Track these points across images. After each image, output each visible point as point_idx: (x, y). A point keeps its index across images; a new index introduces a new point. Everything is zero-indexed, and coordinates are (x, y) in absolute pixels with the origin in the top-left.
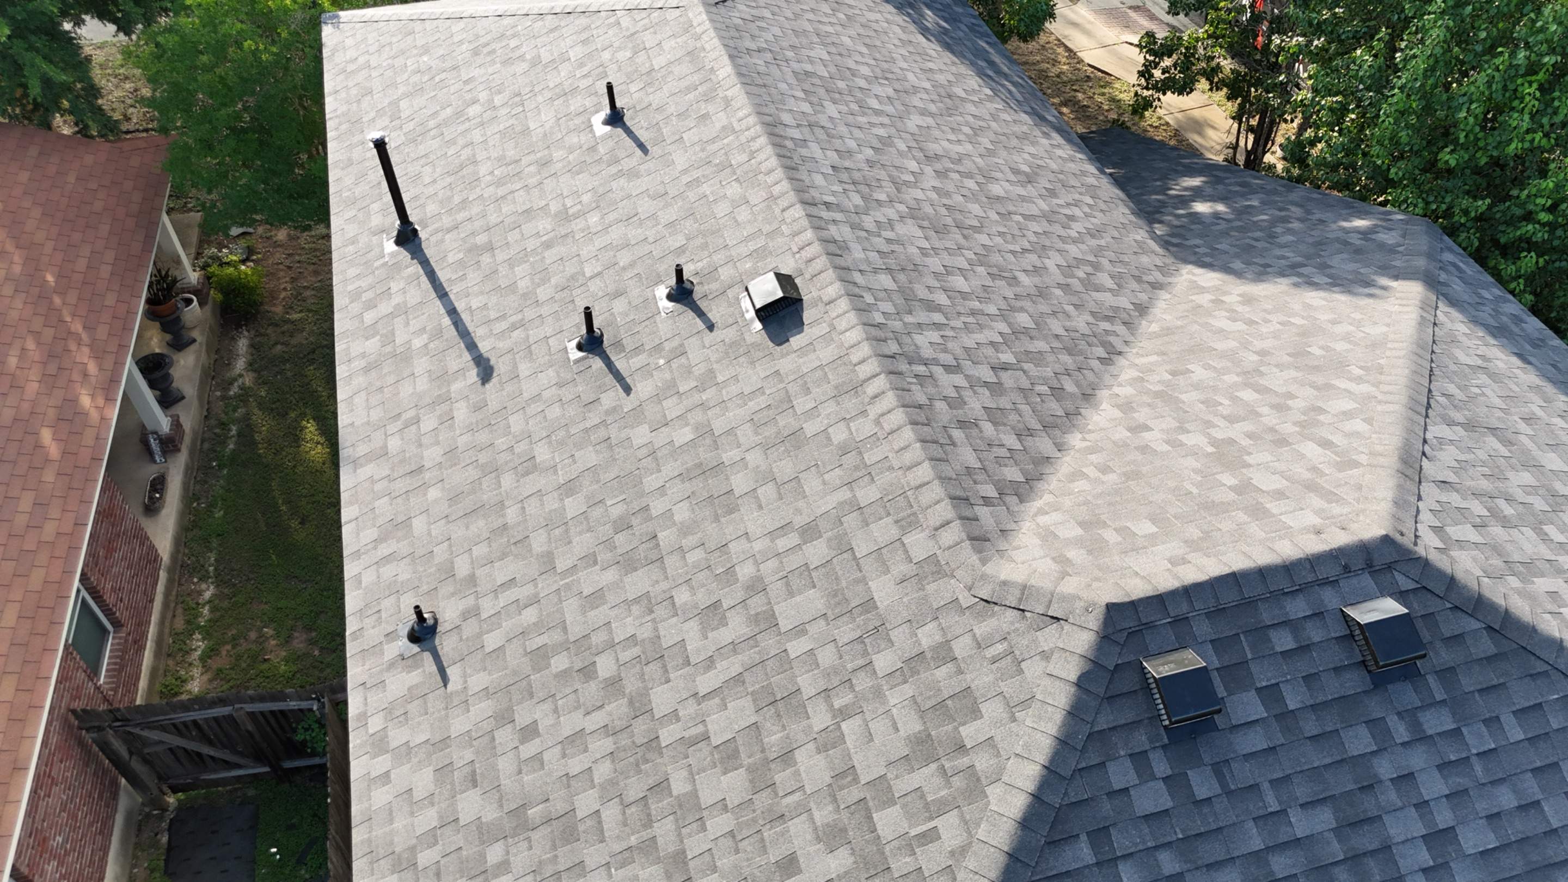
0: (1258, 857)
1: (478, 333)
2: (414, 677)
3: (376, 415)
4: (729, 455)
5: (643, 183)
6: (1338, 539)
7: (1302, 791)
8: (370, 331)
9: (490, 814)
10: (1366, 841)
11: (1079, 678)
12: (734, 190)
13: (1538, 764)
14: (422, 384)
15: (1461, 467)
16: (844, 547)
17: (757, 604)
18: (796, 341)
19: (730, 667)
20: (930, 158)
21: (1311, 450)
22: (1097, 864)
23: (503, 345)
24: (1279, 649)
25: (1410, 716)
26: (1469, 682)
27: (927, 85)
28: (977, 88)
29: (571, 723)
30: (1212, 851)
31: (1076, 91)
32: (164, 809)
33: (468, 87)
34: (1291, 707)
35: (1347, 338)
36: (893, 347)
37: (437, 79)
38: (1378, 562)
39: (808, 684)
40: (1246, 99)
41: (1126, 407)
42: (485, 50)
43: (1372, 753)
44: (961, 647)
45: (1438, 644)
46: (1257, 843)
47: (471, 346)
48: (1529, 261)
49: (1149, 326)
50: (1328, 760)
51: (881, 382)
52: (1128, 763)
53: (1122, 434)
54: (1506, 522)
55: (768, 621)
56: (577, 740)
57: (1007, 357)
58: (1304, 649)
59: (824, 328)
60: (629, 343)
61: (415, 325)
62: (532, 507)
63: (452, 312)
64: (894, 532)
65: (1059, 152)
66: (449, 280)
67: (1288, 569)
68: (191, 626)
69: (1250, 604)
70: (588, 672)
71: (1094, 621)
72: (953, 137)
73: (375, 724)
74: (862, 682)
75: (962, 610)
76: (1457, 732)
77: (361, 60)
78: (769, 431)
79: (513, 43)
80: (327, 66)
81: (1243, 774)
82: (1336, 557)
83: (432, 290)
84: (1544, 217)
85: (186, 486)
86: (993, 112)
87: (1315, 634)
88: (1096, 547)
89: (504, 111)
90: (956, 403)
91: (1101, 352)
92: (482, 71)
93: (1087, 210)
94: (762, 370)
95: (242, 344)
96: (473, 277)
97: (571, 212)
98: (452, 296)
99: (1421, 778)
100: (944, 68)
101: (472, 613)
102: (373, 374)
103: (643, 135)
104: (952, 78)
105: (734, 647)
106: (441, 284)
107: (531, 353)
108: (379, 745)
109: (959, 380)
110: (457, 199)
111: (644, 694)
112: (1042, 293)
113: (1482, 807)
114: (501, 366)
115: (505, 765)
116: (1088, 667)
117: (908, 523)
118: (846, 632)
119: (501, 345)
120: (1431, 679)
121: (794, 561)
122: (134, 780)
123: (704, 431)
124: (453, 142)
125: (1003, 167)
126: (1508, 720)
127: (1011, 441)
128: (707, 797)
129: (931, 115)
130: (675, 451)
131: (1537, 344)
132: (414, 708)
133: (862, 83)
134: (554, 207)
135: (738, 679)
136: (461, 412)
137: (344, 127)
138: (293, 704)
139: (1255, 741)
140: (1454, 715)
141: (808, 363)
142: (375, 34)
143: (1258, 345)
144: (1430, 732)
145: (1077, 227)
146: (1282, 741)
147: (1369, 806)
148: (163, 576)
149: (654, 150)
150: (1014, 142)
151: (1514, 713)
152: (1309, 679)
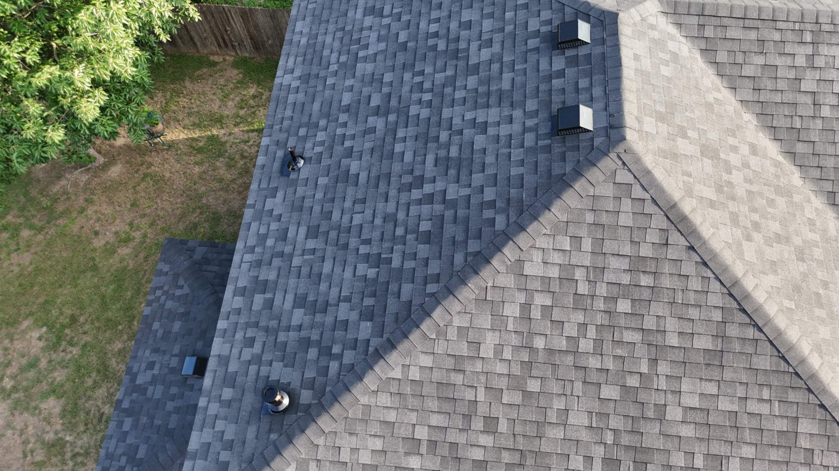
7: (519, 79)
10: (493, 100)
13: (498, 177)
24: (580, 81)
25: (535, 129)
26: (542, 157)
30: (508, 44)
34: (553, 81)
36: (827, 27)
38: (612, 132)
50: (527, 91)
52: (549, 18)
58: (577, 90)
76: (523, 147)
81: (532, 57)
90: (780, 48)
99: (509, 126)
109: (801, 61)
113: (490, 148)
116: (592, 5)
120: (548, 142)
126: (521, 170)
127: (749, 71)
139: (544, 65)
140: (530, 148)
144: (526, 135)
146: (541, 75)
147: (506, 104)
151: (523, 174)
152: (563, 91)
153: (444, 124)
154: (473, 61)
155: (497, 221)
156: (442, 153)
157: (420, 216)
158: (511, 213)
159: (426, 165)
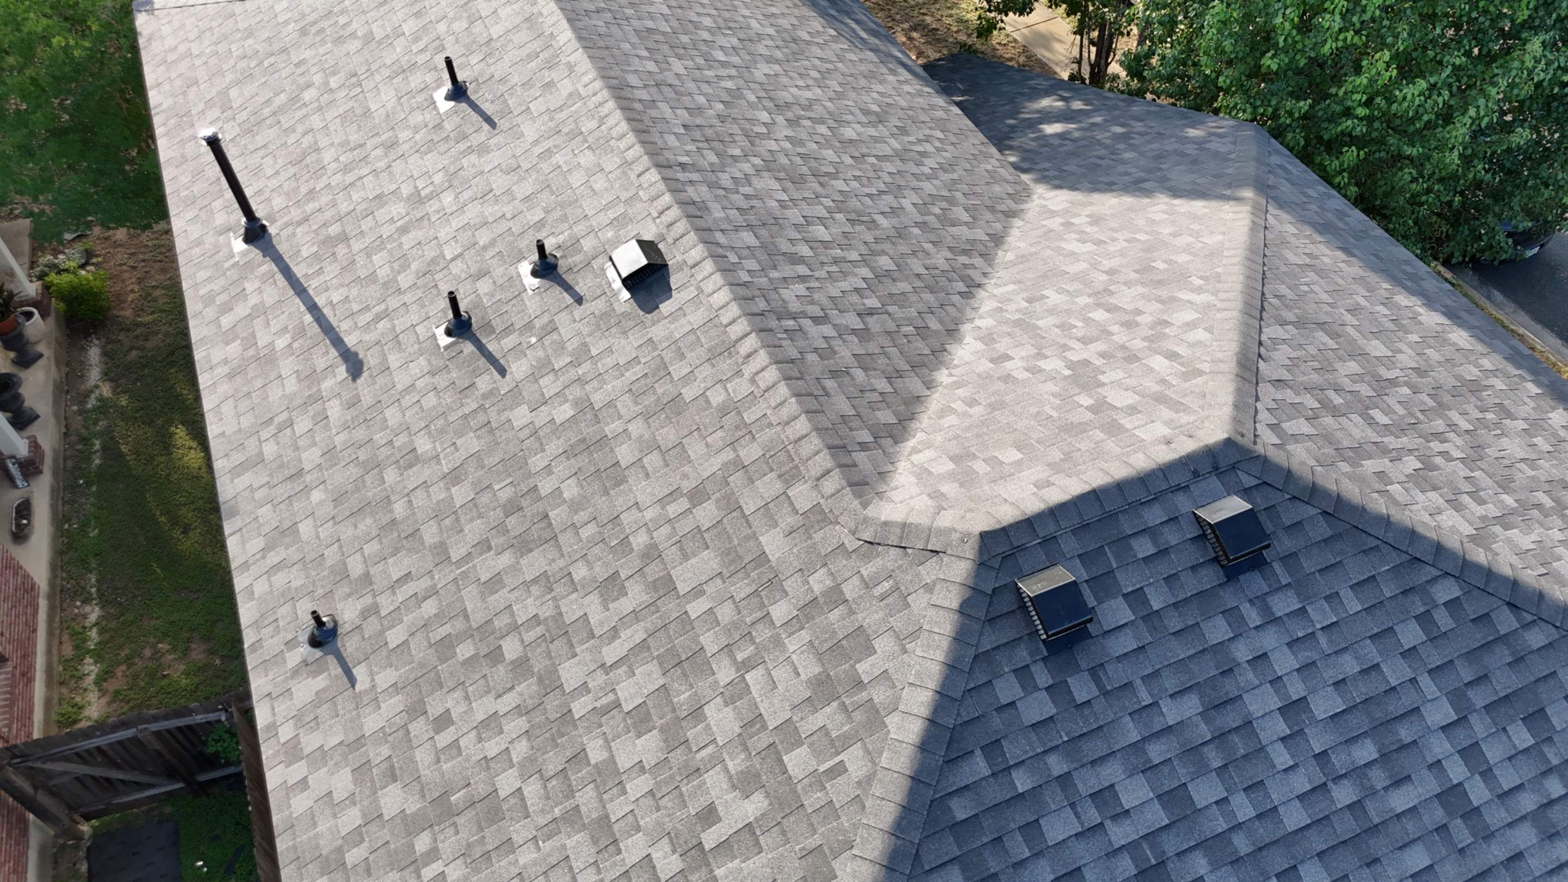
0: (1137, 747)
1: (343, 327)
2: (320, 682)
3: (246, 422)
4: (611, 428)
5: (496, 157)
6: (1186, 446)
7: (1171, 683)
8: (228, 336)
9: (413, 806)
10: (1231, 719)
11: (961, 606)
12: (587, 159)
13: (1376, 630)
14: (291, 385)
15: (1294, 364)
16: (732, 505)
17: (654, 571)
18: (666, 307)
19: (633, 635)
20: (781, 107)
21: (1159, 363)
22: (993, 774)
23: (369, 337)
24: (1141, 556)
25: (1260, 602)
26: (1309, 565)
27: (771, 31)
28: (820, 29)
29: (483, 708)
30: (1095, 748)
31: (924, 14)
32: (79, 837)
33: (300, 71)
34: (1156, 608)
35: (1187, 249)
36: (762, 305)
37: (266, 64)
38: (1223, 464)
39: (710, 642)
40: (1085, 13)
41: (988, 339)
42: (313, 30)
43: (1229, 640)
44: (850, 590)
45: (1280, 533)
46: (1134, 736)
47: (337, 342)
48: (1351, 155)
49: (1005, 256)
50: (1192, 652)
51: (752, 342)
52: (1012, 678)
53: (985, 366)
54: (1336, 412)
55: (666, 586)
56: (491, 724)
57: (872, 302)
58: (1163, 552)
59: (691, 292)
60: (498, 324)
61: (275, 325)
62: (419, 499)
63: (313, 308)
64: (779, 486)
65: (907, 88)
66: (306, 275)
67: (1143, 480)
68: (81, 651)
69: (1111, 517)
70: (495, 656)
71: (970, 550)
72: (801, 83)
73: (286, 733)
74: (762, 634)
75: (848, 554)
76: (1303, 611)
77: (182, 48)
78: (649, 400)
79: (342, 20)
80: (145, 57)
81: (1116, 675)
82: (1186, 464)
83: (289, 287)
84: (1361, 112)
85: (54, 508)
86: (839, 52)
87: (1172, 537)
88: (966, 479)
89: (342, 94)
90: (827, 353)
91: (961, 286)
92: (313, 52)
93: (938, 144)
94: (635, 339)
95: (94, 354)
96: (331, 270)
97: (423, 194)
98: (311, 292)
99: (1272, 657)
100: (786, 11)
101: (371, 611)
102: (238, 379)
103: (488, 108)
104: (795, 22)
105: (636, 615)
106: (298, 280)
107: (399, 343)
108: (293, 752)
109: (828, 330)
110: (304, 190)
111: (553, 671)
112: (901, 233)
113: (1330, 674)
114: (370, 360)
115: (423, 756)
116: (968, 593)
117: (791, 477)
118: (742, 589)
119: (367, 337)
120: (1277, 566)
121: (685, 526)
122: (42, 814)
123: (585, 407)
124: (292, 129)
125: (853, 109)
126: (1347, 595)
127: (882, 385)
128: (624, 762)
129: (778, 62)
130: (556, 428)
131: (1360, 236)
132: (324, 711)
133: (706, 35)
134: (406, 190)
135: (643, 646)
136: (335, 410)
137: (172, 122)
138: (200, 718)
139: (1126, 643)
140: (1299, 596)
141: (681, 328)
142: (193, 19)
143: (1107, 264)
144: (1279, 614)
145: (930, 163)
146: (1150, 639)
147: (1230, 687)
148: (43, 604)
149: (502, 124)
150: (863, 82)
151: (1351, 587)
152: (1170, 579)
153: (1321, 809)
154: (1158, 816)
155: (1448, 598)
156: (1379, 778)
157: (1510, 759)
158: (1424, 579)
159: (1416, 802)
